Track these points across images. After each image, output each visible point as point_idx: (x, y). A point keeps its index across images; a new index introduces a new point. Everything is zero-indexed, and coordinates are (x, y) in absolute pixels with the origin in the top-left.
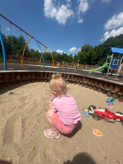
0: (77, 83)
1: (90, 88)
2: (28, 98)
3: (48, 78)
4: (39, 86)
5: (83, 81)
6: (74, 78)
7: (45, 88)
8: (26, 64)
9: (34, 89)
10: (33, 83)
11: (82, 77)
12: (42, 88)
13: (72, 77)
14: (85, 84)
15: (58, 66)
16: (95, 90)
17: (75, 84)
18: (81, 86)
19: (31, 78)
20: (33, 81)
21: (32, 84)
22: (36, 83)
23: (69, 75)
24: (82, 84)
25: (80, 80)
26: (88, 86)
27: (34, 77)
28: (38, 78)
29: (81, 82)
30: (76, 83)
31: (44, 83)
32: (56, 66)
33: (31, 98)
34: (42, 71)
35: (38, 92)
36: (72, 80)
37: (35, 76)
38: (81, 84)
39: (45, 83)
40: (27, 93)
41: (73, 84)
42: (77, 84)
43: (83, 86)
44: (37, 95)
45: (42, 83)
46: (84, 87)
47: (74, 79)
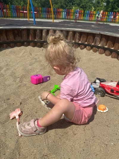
0: (85, 46)
1: (106, 55)
2: (5, 69)
3: (35, 39)
4: (22, 53)
5: (95, 43)
6: (80, 37)
7: (30, 56)
8: (3, 18)
9: (13, 56)
10: (12, 49)
11: (94, 35)
12: (27, 56)
13: (77, 35)
14: (99, 47)
15: (62, 19)
16: (115, 58)
17: (81, 49)
18: (91, 51)
19: (7, 39)
20: (12, 45)
21: (10, 50)
22: (16, 49)
23: (71, 33)
24: (94, 48)
25: (91, 41)
26: (104, 51)
27: (11, 38)
28: (18, 39)
29: (93, 44)
30: (83, 46)
31: (29, 47)
32: (59, 19)
33: (8, 69)
34: (25, 27)
35: (18, 61)
36: (77, 41)
37: (13, 36)
38: (92, 47)
39: (32, 47)
40: (3, 63)
41: (79, 48)
42: (85, 49)
43: (95, 51)
44: (17, 66)
45: (27, 47)
46: (97, 53)
47: (80, 40)
